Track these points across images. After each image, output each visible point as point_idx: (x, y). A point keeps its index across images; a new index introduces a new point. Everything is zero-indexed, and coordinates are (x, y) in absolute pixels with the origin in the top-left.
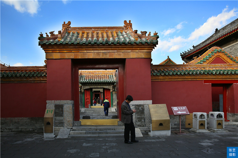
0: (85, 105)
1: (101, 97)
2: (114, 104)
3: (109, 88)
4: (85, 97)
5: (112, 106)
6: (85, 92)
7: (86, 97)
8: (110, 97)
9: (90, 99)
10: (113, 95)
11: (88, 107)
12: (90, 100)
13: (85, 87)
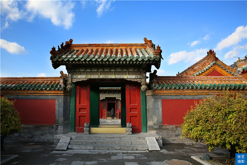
0: (75, 126)
1: (117, 107)
2: (150, 123)
3: (138, 80)
4: (78, 102)
5: (143, 128)
6: (78, 92)
7: (80, 103)
8: (139, 104)
9: (88, 108)
10: (148, 101)
11: (82, 131)
12: (89, 111)
13: (75, 76)
